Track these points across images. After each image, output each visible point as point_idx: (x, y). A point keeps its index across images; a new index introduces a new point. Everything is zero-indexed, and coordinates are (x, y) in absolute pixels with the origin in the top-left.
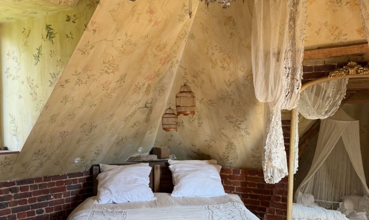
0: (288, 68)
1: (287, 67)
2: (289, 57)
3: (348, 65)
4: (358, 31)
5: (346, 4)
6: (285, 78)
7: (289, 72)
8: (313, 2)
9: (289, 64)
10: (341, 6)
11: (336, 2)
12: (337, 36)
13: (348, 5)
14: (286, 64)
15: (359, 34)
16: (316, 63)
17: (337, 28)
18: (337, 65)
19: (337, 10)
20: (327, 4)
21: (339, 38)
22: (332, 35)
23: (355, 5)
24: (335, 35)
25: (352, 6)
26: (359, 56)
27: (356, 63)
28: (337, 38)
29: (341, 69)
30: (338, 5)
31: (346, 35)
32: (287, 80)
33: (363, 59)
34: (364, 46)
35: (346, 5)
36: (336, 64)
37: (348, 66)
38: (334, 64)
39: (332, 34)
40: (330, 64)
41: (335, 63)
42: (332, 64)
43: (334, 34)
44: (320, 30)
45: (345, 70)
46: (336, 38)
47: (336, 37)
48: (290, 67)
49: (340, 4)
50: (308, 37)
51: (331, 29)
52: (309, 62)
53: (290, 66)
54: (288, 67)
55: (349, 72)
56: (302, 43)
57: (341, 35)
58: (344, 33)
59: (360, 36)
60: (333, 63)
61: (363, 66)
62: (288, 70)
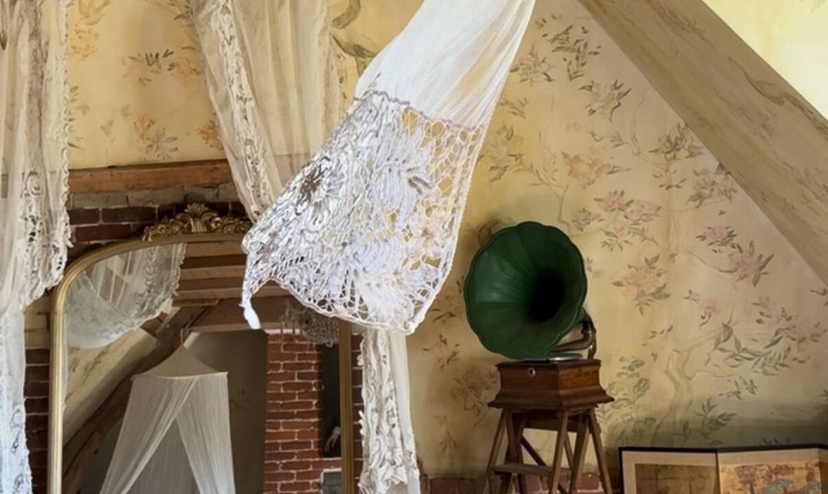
0: (30, 220)
1: (27, 216)
2: (32, 192)
3: (186, 211)
4: (202, 132)
5: (168, 67)
6: (25, 242)
7: (34, 228)
8: (90, 56)
9: (34, 209)
10: (157, 72)
11: (146, 62)
12: (154, 142)
13: (174, 70)
14: (25, 210)
15: (203, 138)
16: (107, 201)
17: (153, 122)
18: (159, 209)
19: (149, 80)
20: (124, 64)
21: (158, 147)
22: (143, 139)
23: (191, 72)
24: (148, 139)
25: (183, 73)
26: (207, 190)
27: (205, 206)
28: (155, 147)
29: (172, 220)
30: (151, 68)
31: (175, 139)
32: (30, 248)
33: (217, 195)
34: (216, 169)
35: (169, 70)
36: (157, 206)
37: (186, 213)
38: (150, 205)
39: (142, 136)
40: (140, 204)
41: (153, 203)
42: (147, 205)
43: (145, 136)
44: (111, 123)
45: (181, 223)
46: (151, 146)
47: (151, 142)
48: (35, 218)
49: (154, 66)
50: (82, 138)
51: (138, 123)
52: (89, 198)
53: (36, 213)
54: (31, 216)
55: (190, 227)
56: (62, 157)
57: (163, 140)
58: (169, 134)
59: (207, 143)
60: (148, 202)
61: (221, 215)
62: (31, 223)
